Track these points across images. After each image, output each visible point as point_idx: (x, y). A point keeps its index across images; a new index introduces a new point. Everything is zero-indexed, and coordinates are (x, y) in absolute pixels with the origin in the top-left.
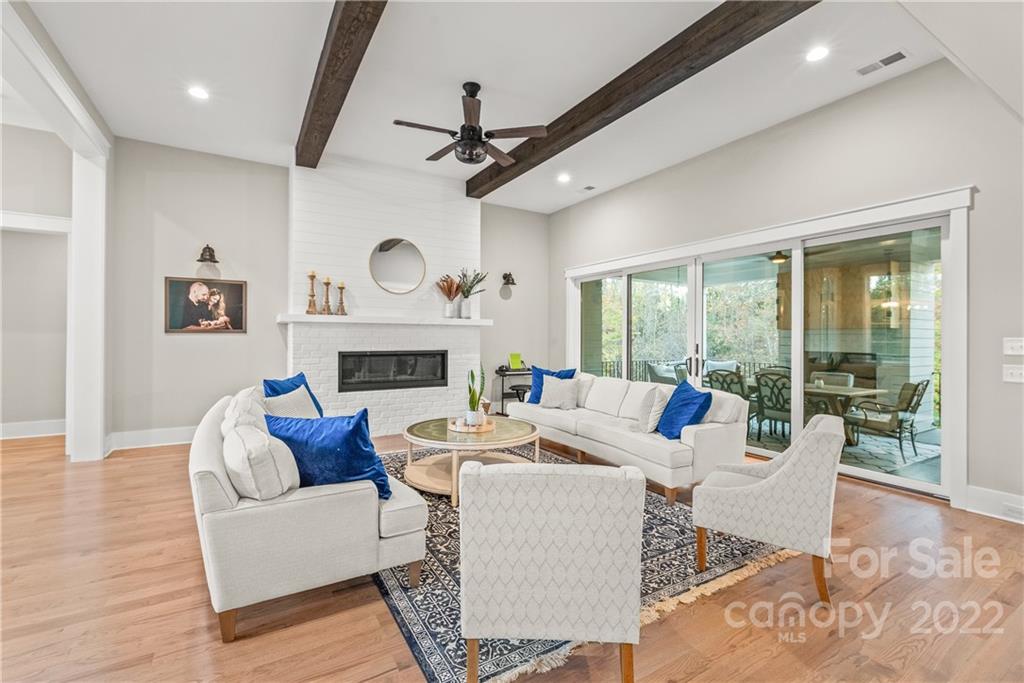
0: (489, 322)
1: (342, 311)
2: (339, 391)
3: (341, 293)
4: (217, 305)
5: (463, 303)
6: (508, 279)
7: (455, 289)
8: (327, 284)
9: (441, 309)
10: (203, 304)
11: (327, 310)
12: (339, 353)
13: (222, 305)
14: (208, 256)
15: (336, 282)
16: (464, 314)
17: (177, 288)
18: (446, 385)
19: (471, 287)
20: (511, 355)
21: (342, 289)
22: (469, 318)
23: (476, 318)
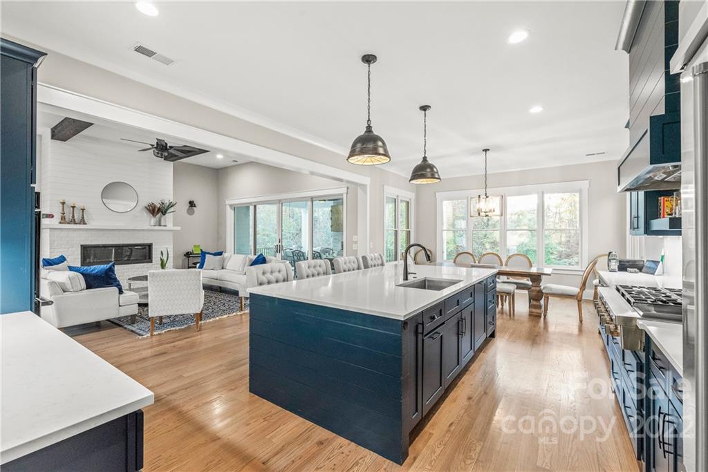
0: (179, 228)
1: (83, 222)
3: (83, 212)
5: (162, 218)
6: (192, 204)
7: (157, 211)
8: (73, 207)
9: (148, 221)
11: (73, 221)
12: (81, 246)
15: (79, 205)
16: (162, 224)
18: (152, 262)
19: (167, 210)
20: (194, 246)
21: (83, 210)
22: (165, 226)
23: (170, 226)
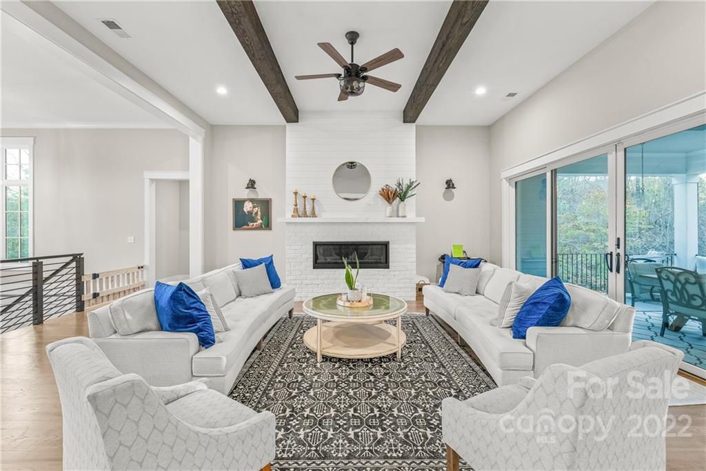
0: (422, 220)
1: (314, 215)
2: (314, 268)
3: (313, 202)
4: (256, 213)
5: (400, 206)
6: (450, 185)
7: (394, 195)
8: (305, 197)
9: (383, 210)
10: (250, 213)
11: (305, 215)
12: (314, 242)
13: (259, 213)
14: (252, 185)
15: (310, 196)
16: (400, 214)
17: (238, 204)
18: (389, 268)
19: (406, 193)
20: (454, 246)
21: (313, 200)
22: (405, 217)
23: (411, 216)
